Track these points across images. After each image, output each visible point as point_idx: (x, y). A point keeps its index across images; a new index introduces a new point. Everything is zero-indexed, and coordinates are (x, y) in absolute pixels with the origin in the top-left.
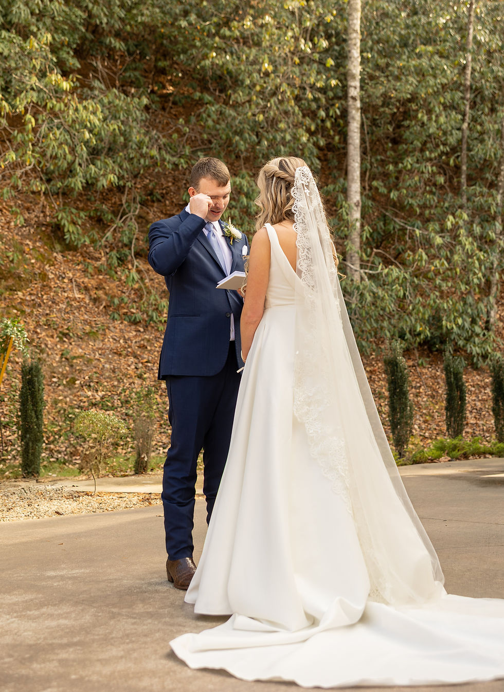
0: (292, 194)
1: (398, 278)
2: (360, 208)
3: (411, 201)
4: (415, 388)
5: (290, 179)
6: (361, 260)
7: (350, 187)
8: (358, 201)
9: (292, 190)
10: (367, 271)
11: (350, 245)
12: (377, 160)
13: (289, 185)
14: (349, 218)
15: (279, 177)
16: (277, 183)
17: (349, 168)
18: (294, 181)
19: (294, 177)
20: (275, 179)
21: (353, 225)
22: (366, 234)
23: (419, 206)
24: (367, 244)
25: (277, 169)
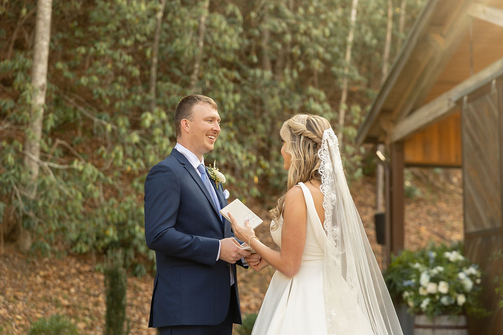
0: (319, 155)
1: (92, 176)
2: (44, 93)
3: (100, 90)
4: (95, 296)
5: (317, 140)
6: (42, 151)
7: (36, 67)
8: (43, 85)
9: (319, 151)
10: (52, 164)
11: (32, 134)
12: (58, 38)
13: (317, 146)
14: (33, 102)
15: (307, 137)
16: (305, 142)
17: (37, 46)
18: (321, 143)
19: (321, 139)
20: (302, 137)
21: (36, 112)
22: (50, 124)
23: (108, 96)
24: (50, 134)
25: (305, 129)
